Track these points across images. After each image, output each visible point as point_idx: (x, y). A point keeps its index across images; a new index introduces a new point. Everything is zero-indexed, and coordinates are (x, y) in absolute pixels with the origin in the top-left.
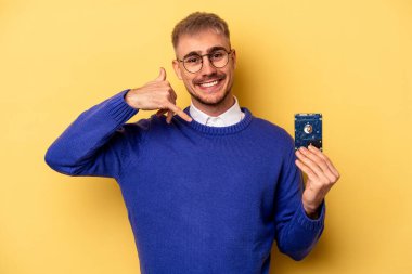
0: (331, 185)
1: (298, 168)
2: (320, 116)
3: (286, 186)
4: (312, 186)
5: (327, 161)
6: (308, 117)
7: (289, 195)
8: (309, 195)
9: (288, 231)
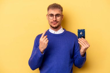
0: (88, 48)
1: (79, 43)
2: (84, 30)
3: (76, 48)
4: (83, 48)
5: (86, 42)
6: (81, 30)
7: (77, 51)
8: (82, 51)
9: (77, 60)
